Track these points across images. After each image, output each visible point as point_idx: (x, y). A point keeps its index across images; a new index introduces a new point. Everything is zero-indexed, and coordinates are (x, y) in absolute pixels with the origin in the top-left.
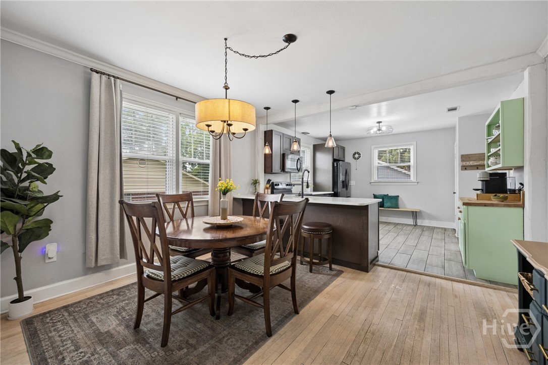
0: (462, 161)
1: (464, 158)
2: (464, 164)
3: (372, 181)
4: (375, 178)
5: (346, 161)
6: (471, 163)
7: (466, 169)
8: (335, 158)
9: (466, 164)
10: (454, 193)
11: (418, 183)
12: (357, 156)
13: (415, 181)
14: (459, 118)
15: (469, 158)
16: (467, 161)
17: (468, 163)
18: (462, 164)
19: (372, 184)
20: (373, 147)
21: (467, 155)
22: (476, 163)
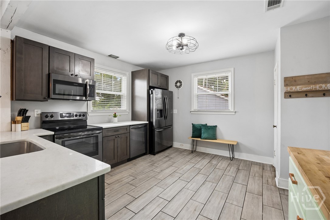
0: (286, 85)
1: (288, 81)
2: (289, 89)
3: (192, 110)
4: (195, 107)
5: (169, 90)
6: (298, 88)
7: (290, 96)
8: (151, 85)
9: (291, 89)
10: (274, 126)
11: (235, 112)
12: (179, 84)
13: (233, 111)
14: (281, 28)
15: (295, 81)
16: (293, 85)
17: (294, 89)
18: (285, 89)
19: (192, 113)
20: (192, 75)
21: (292, 77)
22: (305, 89)
